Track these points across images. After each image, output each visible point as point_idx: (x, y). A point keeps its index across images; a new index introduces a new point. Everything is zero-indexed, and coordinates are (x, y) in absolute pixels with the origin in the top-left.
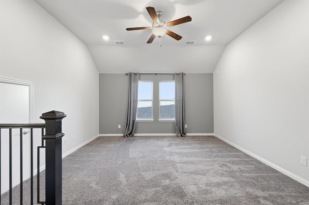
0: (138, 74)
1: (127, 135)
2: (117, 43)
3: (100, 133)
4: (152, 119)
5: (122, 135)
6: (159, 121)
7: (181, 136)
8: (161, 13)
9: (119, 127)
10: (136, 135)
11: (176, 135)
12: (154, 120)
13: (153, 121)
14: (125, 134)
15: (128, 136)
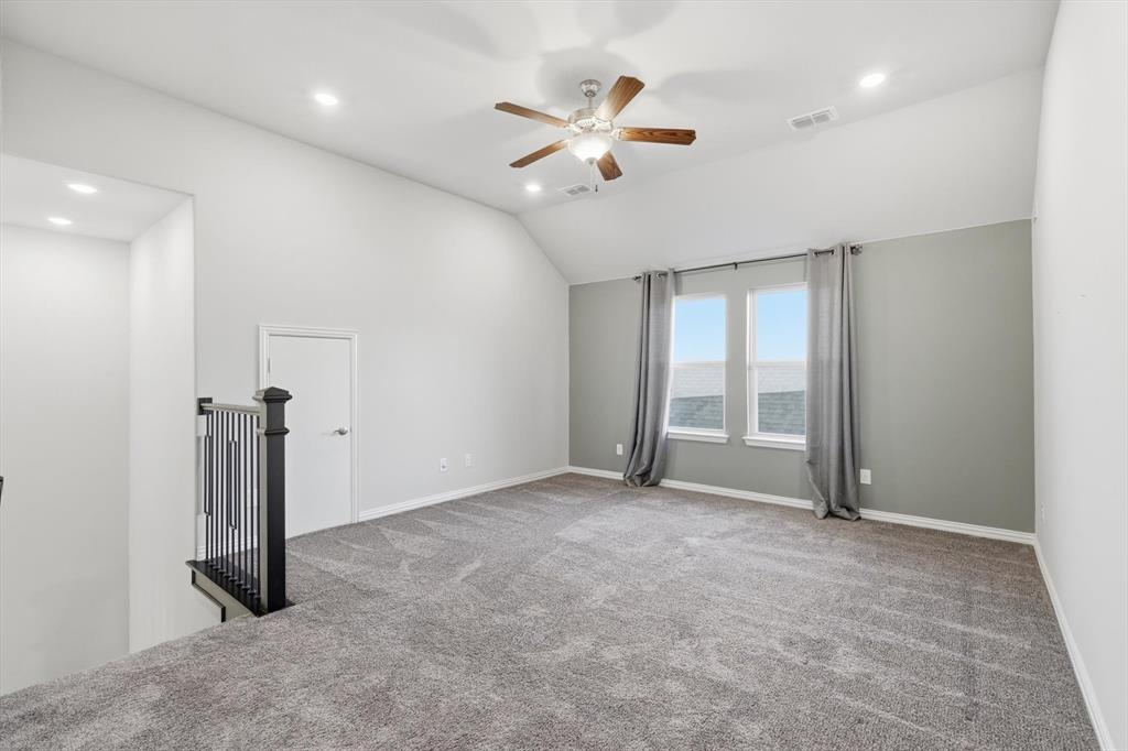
0: (670, 276)
1: (632, 481)
2: (572, 192)
3: (572, 463)
4: (720, 435)
5: (619, 476)
6: (748, 443)
7: (830, 514)
8: (594, 87)
9: (620, 450)
10: (665, 483)
11: (812, 508)
12: (729, 440)
13: (724, 441)
14: (628, 475)
15: (638, 481)
